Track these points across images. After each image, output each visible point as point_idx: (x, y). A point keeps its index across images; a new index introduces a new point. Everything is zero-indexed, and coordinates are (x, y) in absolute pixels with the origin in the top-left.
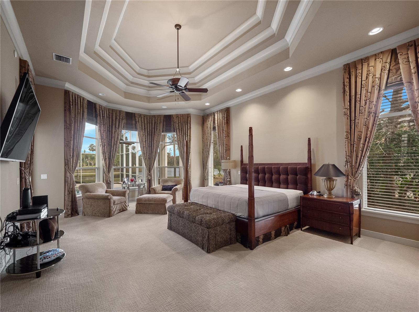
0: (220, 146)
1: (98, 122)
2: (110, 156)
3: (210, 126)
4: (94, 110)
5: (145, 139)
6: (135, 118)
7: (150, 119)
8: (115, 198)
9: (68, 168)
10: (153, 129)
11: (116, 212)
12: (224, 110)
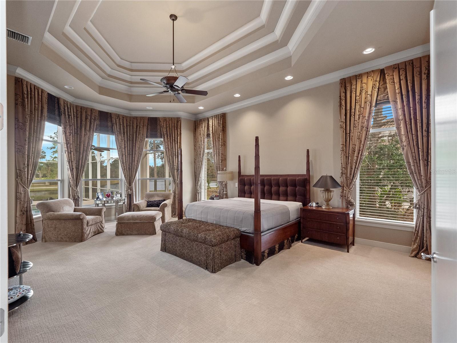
0: (215, 155)
1: (63, 121)
2: (79, 165)
3: (203, 133)
4: (56, 107)
5: (125, 145)
6: (112, 120)
7: (130, 121)
8: (89, 218)
9: (21, 180)
10: (135, 133)
11: (90, 236)
12: (220, 116)
